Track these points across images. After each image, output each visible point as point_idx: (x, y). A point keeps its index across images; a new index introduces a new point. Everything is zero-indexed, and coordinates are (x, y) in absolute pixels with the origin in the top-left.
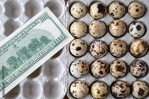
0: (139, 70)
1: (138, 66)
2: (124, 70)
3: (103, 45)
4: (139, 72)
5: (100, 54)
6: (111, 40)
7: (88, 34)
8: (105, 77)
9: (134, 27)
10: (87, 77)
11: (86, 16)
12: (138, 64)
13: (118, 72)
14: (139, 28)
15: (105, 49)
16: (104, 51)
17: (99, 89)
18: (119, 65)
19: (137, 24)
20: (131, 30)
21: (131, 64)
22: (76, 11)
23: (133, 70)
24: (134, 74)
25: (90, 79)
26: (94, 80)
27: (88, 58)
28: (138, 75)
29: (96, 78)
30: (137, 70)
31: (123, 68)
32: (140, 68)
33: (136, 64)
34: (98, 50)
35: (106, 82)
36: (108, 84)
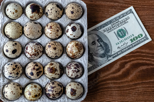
0: (73, 72)
1: (72, 68)
2: (56, 72)
3: (37, 47)
4: (74, 74)
5: (33, 56)
6: (47, 42)
7: (23, 36)
8: (40, 79)
9: (69, 28)
10: (21, 79)
11: (22, 17)
12: (73, 66)
13: (50, 74)
14: (74, 29)
15: (38, 51)
16: (38, 53)
17: (30, 90)
18: (52, 66)
19: (72, 25)
20: (67, 31)
21: (67, 66)
22: (10, 12)
23: (69, 72)
24: (70, 76)
25: (23, 81)
26: (29, 82)
27: (22, 60)
28: (73, 77)
29: (30, 80)
30: (72, 72)
31: (56, 70)
32: (75, 69)
33: (71, 66)
34: (31, 51)
35: (41, 83)
36: (42, 85)
